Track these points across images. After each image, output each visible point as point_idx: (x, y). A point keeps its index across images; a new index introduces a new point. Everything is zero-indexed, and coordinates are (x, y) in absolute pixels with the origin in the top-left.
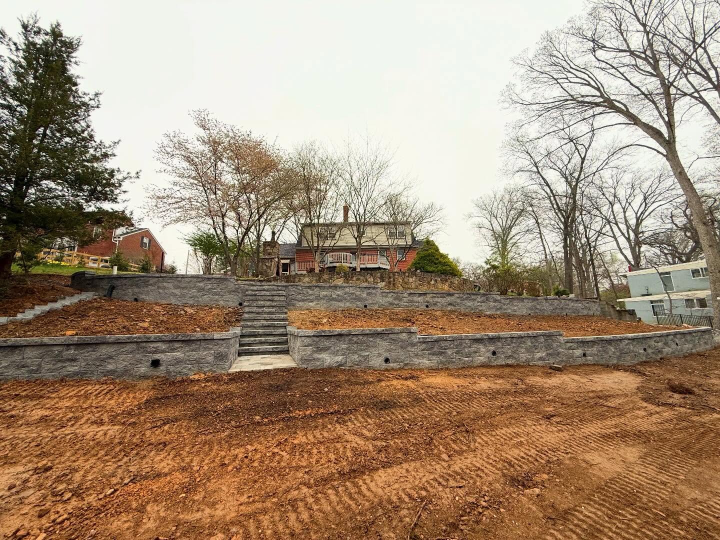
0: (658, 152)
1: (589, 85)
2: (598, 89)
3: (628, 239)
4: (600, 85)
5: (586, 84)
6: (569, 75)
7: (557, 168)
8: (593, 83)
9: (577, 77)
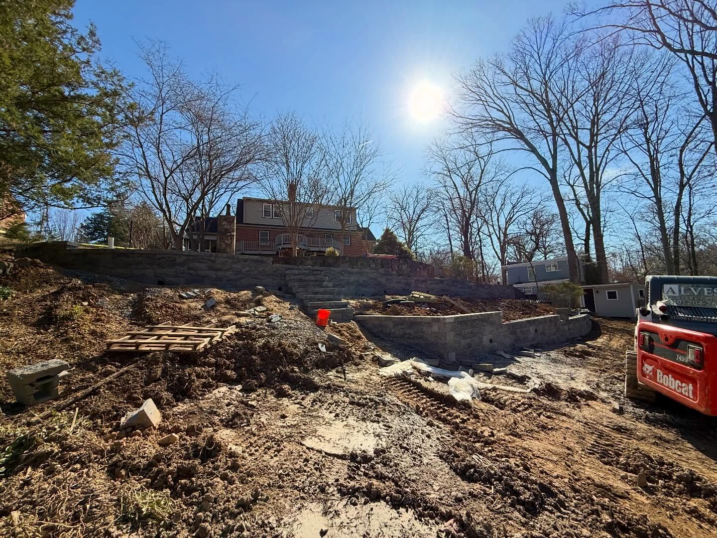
0: (546, 176)
1: (502, 112)
2: (509, 117)
3: (499, 239)
4: (511, 114)
5: (500, 111)
6: (489, 99)
7: (460, 175)
8: (505, 111)
9: (495, 103)
